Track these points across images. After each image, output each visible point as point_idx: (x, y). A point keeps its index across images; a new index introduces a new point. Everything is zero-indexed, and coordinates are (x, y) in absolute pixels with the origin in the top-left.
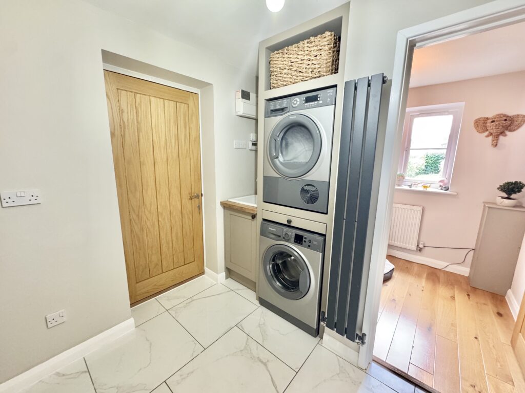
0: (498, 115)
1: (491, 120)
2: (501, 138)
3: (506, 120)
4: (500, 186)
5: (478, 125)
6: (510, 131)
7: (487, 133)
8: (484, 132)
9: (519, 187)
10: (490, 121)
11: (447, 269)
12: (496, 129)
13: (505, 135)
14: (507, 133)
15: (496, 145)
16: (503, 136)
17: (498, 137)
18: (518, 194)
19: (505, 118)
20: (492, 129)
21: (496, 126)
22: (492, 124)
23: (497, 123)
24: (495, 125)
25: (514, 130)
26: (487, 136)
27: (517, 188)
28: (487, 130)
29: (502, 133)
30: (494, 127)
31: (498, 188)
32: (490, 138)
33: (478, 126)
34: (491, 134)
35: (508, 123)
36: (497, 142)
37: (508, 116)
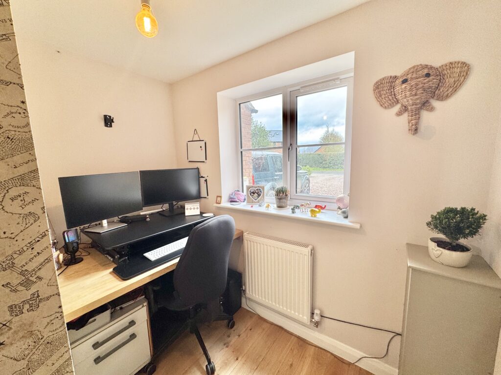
0: (414, 67)
1: (401, 80)
2: (425, 115)
3: (428, 75)
4: (432, 217)
5: (379, 92)
6: (441, 98)
7: (397, 108)
8: (391, 106)
9: (472, 224)
10: (399, 81)
11: (361, 365)
12: (411, 95)
13: (432, 109)
14: (435, 103)
15: (416, 130)
16: (427, 110)
17: (419, 114)
18: (470, 238)
19: (426, 71)
20: (406, 97)
21: (410, 90)
22: (404, 86)
23: (413, 83)
24: (408, 88)
25: (448, 97)
26: (399, 114)
27: (468, 227)
28: (398, 102)
29: (425, 105)
30: (408, 93)
31: (428, 224)
32: (405, 117)
33: (381, 96)
34: (405, 109)
35: (433, 81)
36: (417, 124)
37: (431, 68)
